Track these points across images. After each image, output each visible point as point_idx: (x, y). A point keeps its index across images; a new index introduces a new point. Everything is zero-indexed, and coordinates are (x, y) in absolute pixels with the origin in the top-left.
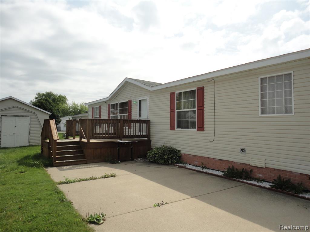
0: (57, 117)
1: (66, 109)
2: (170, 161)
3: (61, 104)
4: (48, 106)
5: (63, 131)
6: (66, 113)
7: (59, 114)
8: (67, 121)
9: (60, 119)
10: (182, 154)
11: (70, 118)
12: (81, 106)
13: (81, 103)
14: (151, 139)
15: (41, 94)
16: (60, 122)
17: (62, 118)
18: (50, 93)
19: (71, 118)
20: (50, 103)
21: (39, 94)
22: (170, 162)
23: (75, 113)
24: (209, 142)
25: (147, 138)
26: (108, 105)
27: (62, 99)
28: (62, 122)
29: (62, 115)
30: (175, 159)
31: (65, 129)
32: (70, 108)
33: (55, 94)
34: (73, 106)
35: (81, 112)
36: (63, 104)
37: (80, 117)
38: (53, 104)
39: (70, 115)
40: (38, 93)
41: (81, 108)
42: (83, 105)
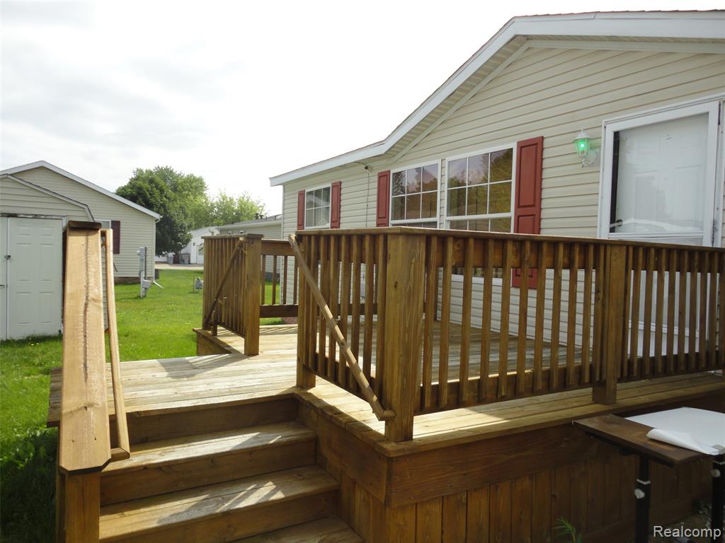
0: (181, 227)
1: (204, 209)
3: (192, 197)
4: (155, 198)
5: (196, 264)
6: (204, 218)
7: (185, 219)
8: (207, 239)
9: (188, 233)
11: (213, 231)
12: (241, 201)
13: (242, 196)
15: (144, 171)
16: (188, 241)
17: (192, 233)
18: (167, 169)
19: (217, 233)
20: (162, 191)
21: (140, 171)
23: (226, 219)
26: (376, 178)
27: (194, 184)
28: (193, 240)
29: (194, 223)
31: (201, 259)
32: (213, 208)
33: (178, 173)
34: (221, 202)
35: (241, 218)
36: (195, 197)
37: (242, 228)
38: (170, 192)
39: (212, 225)
40: (138, 170)
41: (242, 208)
42: (245, 199)
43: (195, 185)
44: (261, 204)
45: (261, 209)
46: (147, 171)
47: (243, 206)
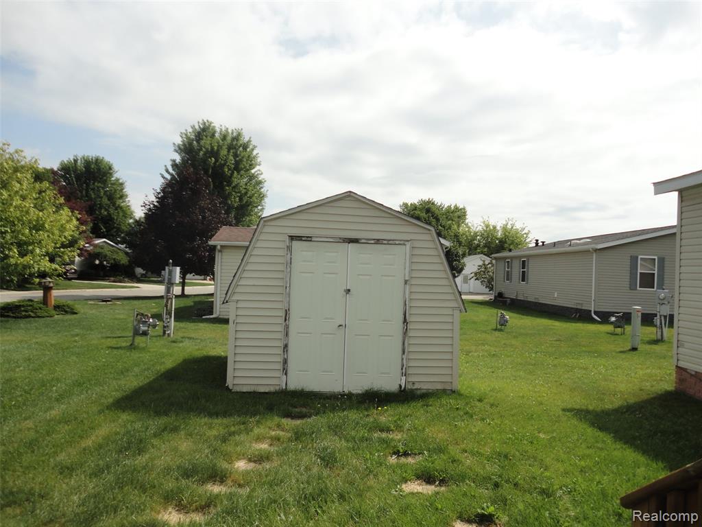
0: (456, 255)
1: (468, 238)
7: (459, 247)
8: (479, 266)
9: (462, 261)
12: (504, 228)
13: (505, 223)
15: (409, 204)
16: (462, 269)
18: (429, 202)
23: (489, 247)
28: (465, 269)
32: (476, 236)
33: (439, 204)
34: (484, 230)
35: (505, 247)
37: (524, 256)
40: (404, 204)
41: (506, 236)
42: (509, 226)
43: (458, 215)
44: (526, 231)
45: (525, 236)
46: (411, 204)
47: (507, 234)
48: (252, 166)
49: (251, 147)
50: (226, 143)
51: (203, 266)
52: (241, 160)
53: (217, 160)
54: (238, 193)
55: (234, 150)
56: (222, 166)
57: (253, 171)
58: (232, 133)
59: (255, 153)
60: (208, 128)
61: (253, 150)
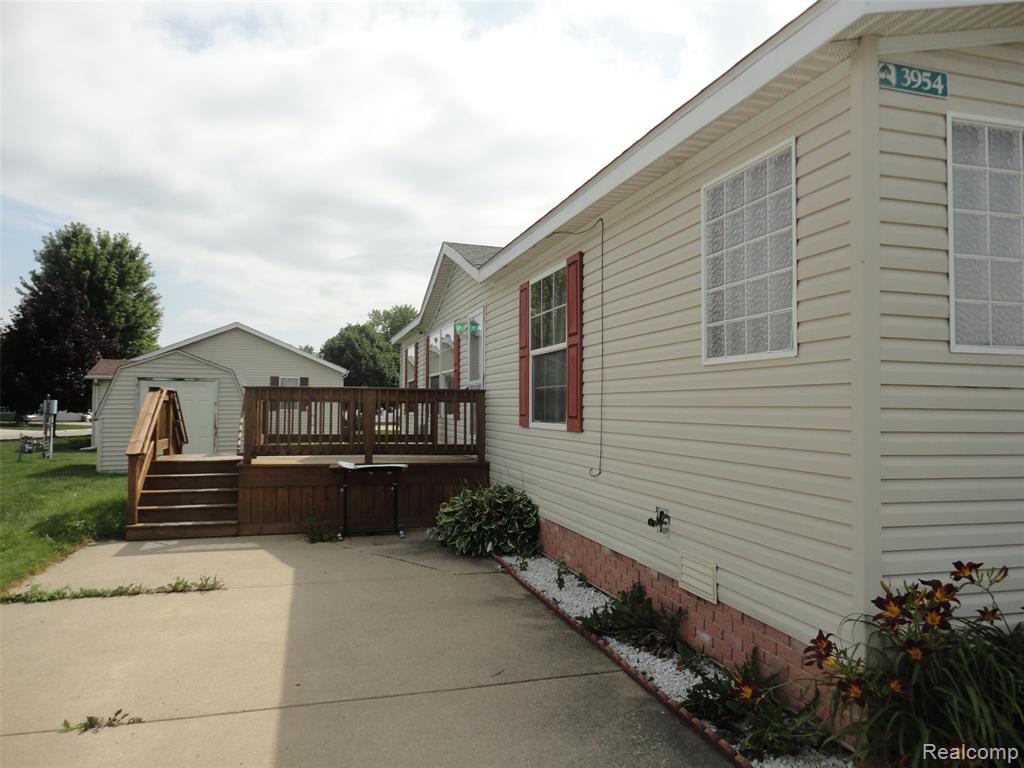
2: (490, 544)
10: (542, 520)
14: (488, 458)
22: (489, 548)
24: (589, 477)
25: (475, 456)
30: (513, 537)
48: (142, 278)
49: (141, 255)
50: (106, 252)
51: (78, 401)
52: (128, 273)
53: (93, 273)
54: (124, 312)
55: (118, 260)
56: (101, 281)
57: (145, 284)
58: (115, 239)
59: (146, 262)
60: (81, 231)
61: (143, 258)
